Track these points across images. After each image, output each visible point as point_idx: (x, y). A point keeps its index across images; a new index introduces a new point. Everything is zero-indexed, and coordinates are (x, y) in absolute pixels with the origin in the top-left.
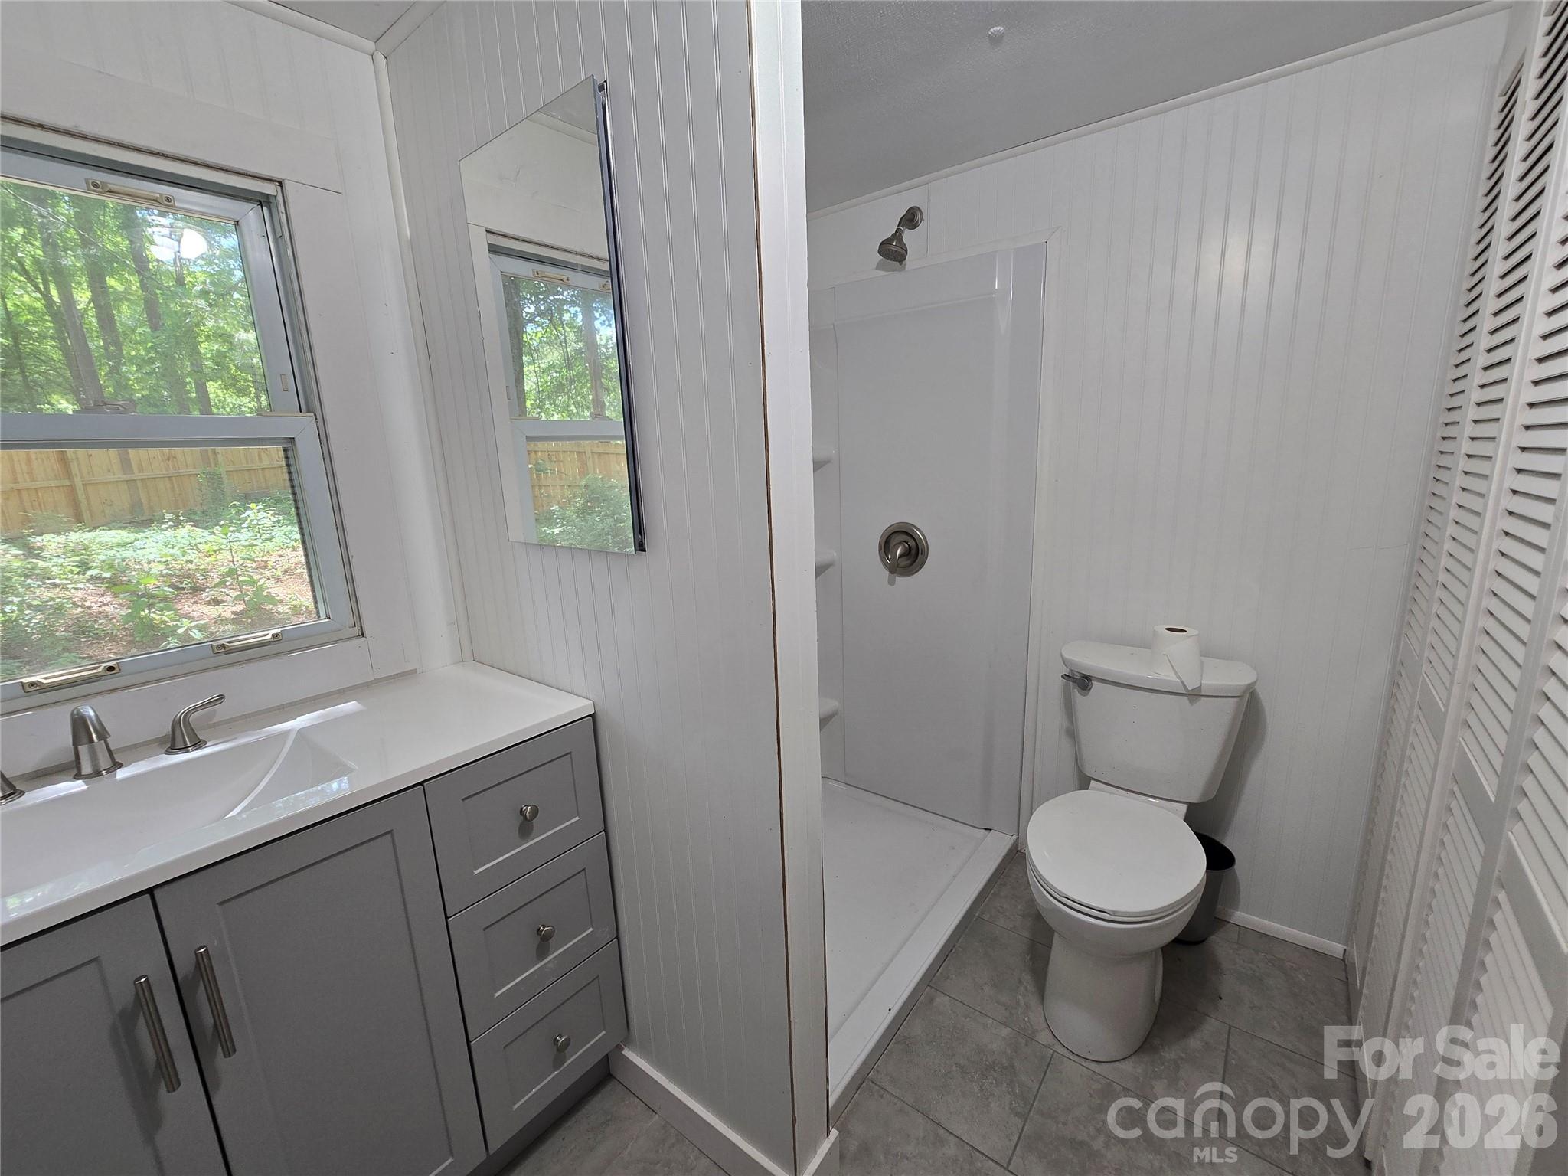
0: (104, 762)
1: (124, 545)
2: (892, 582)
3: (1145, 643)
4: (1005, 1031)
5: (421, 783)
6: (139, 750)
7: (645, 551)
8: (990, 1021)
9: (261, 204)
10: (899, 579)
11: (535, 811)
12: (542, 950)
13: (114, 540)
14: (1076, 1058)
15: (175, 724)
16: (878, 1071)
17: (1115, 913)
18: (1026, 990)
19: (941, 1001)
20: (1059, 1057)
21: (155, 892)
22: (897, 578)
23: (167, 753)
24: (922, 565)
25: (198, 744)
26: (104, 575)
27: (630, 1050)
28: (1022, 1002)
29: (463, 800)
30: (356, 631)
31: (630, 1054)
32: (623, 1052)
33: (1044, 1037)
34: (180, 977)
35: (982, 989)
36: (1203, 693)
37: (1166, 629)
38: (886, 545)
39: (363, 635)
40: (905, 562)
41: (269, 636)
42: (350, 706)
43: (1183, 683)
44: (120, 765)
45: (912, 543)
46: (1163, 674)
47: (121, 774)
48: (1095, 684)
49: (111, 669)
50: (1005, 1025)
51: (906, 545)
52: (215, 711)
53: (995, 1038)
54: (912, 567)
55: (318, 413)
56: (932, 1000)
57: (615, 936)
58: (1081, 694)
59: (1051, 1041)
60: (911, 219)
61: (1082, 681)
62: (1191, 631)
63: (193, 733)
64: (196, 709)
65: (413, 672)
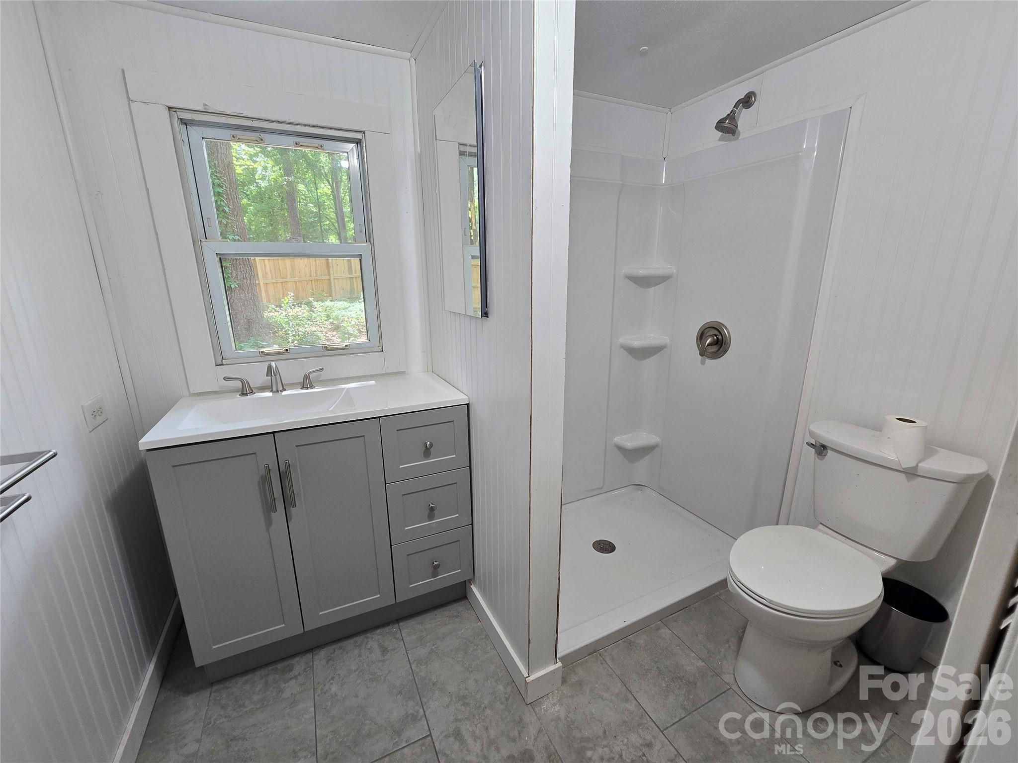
0: (280, 388)
1: (345, 309)
2: (703, 363)
3: (877, 427)
4: (701, 664)
5: (379, 417)
6: (293, 386)
7: (488, 317)
8: (693, 655)
9: (357, 144)
10: (709, 362)
11: (431, 445)
12: (431, 516)
13: (342, 306)
14: (745, 699)
15: (305, 376)
16: (606, 651)
17: (770, 601)
18: (729, 647)
19: (665, 632)
20: (733, 693)
21: (275, 434)
22: (707, 360)
23: (301, 389)
24: (726, 351)
25: (312, 387)
26: (334, 322)
27: (475, 586)
28: (722, 654)
29: (397, 430)
30: (380, 348)
31: (474, 588)
32: (471, 586)
33: (728, 678)
34: (281, 471)
35: (697, 635)
36: (919, 474)
37: (897, 419)
38: (701, 336)
39: (383, 351)
40: (714, 349)
41: (344, 346)
42: (373, 382)
43: (899, 461)
44: (285, 390)
45: (720, 337)
46: (889, 453)
47: (284, 393)
48: (830, 452)
49: (287, 350)
50: (703, 660)
51: (715, 338)
52: (321, 375)
53: (691, 664)
54: (718, 352)
55: (372, 242)
56: (658, 629)
57: (471, 523)
58: (818, 458)
59: (731, 680)
60: (747, 101)
61: (821, 449)
62: (919, 422)
63: (310, 382)
64: (313, 372)
65: (404, 372)
